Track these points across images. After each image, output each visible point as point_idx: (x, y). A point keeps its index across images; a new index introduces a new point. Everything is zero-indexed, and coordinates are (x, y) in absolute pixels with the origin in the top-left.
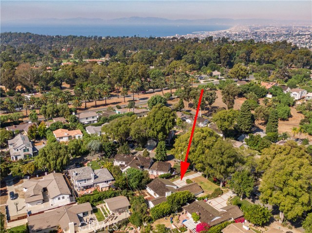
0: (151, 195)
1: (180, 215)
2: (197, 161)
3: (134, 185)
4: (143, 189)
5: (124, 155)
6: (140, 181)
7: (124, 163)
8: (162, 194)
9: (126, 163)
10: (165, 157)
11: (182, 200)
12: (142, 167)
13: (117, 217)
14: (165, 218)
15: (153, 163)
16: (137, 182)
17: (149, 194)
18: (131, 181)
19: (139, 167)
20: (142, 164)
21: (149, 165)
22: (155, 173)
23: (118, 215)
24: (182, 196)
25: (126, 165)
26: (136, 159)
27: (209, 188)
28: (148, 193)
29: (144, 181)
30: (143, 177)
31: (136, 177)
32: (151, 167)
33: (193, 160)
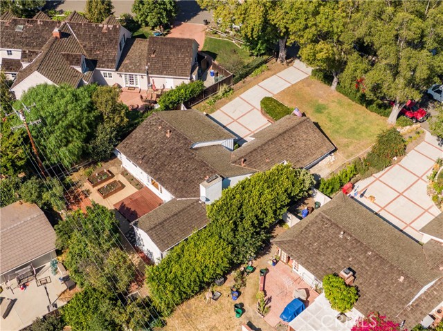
0: (138, 185)
1: (265, 272)
2: (308, 34)
3: (65, 155)
4: (105, 160)
5: (15, 22)
6: (90, 137)
7: (16, 55)
8: (185, 185)
9: (24, 55)
10: (169, 12)
11: (271, 214)
12: (91, 65)
13: (13, 302)
14: (208, 295)
15: (128, 43)
16: (76, 144)
17: (132, 179)
18: (51, 142)
19: (79, 69)
20: (90, 51)
21: (116, 53)
22: (141, 83)
23: (18, 293)
24: (268, 196)
25: (25, 65)
26: (64, 35)
27: (353, 130)
28: (125, 173)
29: (103, 133)
30: (100, 118)
31: (71, 126)
32: (126, 61)
33: (292, 28)
